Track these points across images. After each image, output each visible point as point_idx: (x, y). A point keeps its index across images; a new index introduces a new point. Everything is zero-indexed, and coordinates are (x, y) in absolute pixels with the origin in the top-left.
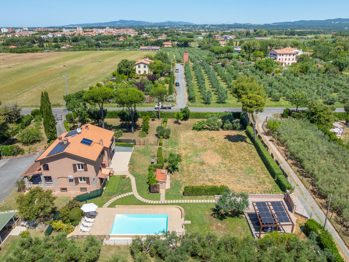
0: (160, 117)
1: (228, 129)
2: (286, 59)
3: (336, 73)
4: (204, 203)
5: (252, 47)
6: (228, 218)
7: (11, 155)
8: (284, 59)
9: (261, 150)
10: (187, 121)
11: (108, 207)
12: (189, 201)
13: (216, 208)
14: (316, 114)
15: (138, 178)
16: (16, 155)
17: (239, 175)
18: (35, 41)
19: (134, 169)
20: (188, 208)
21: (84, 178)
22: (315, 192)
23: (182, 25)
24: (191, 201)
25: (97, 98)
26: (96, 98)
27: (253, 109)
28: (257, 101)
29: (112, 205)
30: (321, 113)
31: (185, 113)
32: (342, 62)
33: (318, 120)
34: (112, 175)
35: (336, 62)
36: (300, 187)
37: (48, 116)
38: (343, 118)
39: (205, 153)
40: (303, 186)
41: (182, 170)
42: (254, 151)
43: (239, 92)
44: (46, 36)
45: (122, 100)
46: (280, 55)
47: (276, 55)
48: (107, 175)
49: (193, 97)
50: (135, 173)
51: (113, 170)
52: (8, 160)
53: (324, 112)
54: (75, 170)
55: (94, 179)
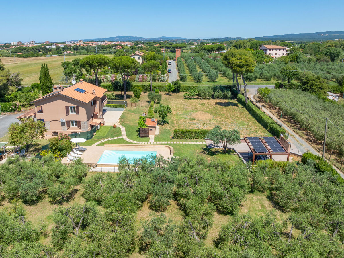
0: (152, 90)
1: (218, 98)
2: (276, 54)
3: (327, 62)
4: (194, 144)
5: (243, 46)
6: (219, 154)
7: (8, 112)
8: (274, 54)
9: (252, 109)
10: (178, 94)
11: (97, 146)
12: (178, 143)
13: (206, 148)
14: (308, 83)
15: (128, 128)
16: (14, 112)
17: (230, 127)
18: (40, 50)
19: (124, 122)
20: (178, 147)
21: (76, 122)
22: (311, 140)
23: (175, 40)
24: (181, 143)
25: (93, 63)
26: (91, 63)
27: (243, 69)
28: (246, 62)
29: (102, 145)
30: (314, 82)
31: (176, 85)
32: (332, 52)
33: (311, 89)
34: (102, 125)
35: (327, 53)
36: (295, 136)
37: (46, 78)
38: (338, 92)
39: (197, 113)
40: (298, 136)
41: (172, 122)
42: (246, 112)
43: (228, 59)
44: (50, 47)
45: (115, 64)
46: (270, 50)
47: (266, 50)
48: (98, 123)
49: (184, 76)
50: (125, 124)
51: (104, 120)
52: (6, 115)
53: (316, 81)
54: (67, 112)
55: (85, 123)
